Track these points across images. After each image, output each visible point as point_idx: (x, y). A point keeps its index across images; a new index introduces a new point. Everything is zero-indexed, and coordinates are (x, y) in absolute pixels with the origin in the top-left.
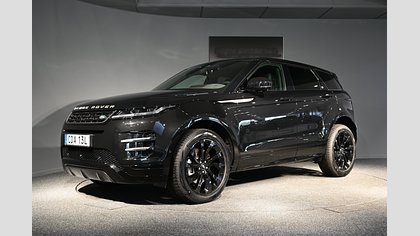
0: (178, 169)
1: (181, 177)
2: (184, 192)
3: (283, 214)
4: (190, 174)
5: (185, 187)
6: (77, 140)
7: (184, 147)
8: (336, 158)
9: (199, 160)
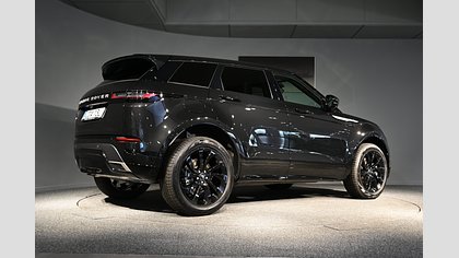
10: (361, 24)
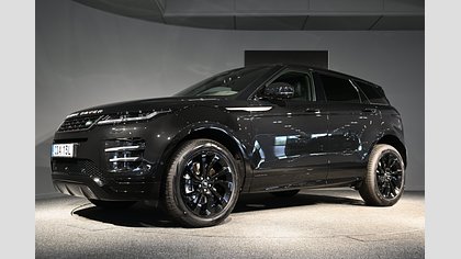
0: (171, 184)
1: (175, 194)
2: (179, 212)
3: (293, 240)
4: (188, 191)
5: (180, 207)
6: (62, 150)
7: (180, 159)
8: (379, 184)
9: (199, 176)
10: (380, 14)
